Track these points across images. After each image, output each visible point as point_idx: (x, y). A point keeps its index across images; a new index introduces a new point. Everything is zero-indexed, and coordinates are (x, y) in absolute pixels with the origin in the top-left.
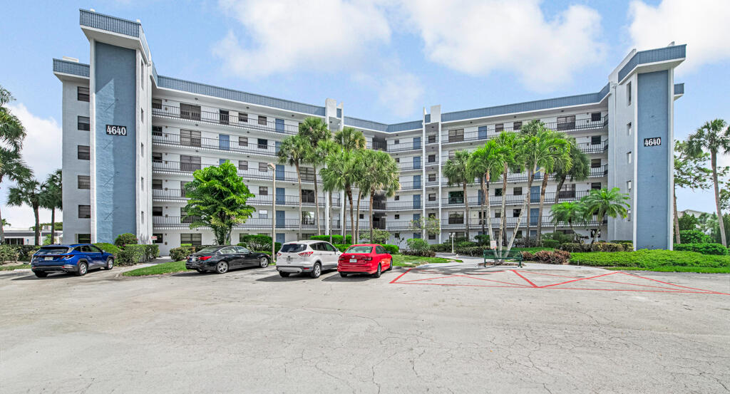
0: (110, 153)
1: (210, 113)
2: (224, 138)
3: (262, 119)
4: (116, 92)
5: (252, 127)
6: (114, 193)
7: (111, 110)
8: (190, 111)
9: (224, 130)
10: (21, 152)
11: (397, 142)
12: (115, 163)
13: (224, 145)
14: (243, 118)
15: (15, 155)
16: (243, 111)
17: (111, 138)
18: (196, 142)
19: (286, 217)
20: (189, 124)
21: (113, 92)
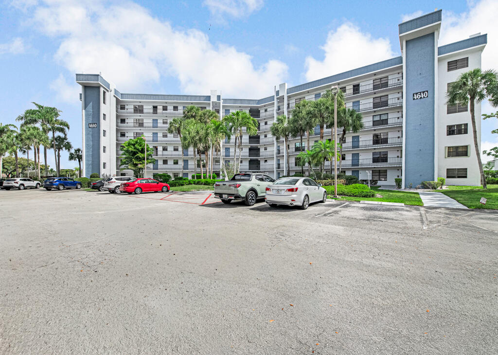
0: (90, 136)
1: (148, 108)
2: (155, 121)
3: (176, 108)
4: (93, 108)
5: (170, 114)
6: (92, 155)
7: (91, 117)
8: (139, 110)
9: (155, 117)
10: (67, 137)
11: (266, 110)
12: (93, 141)
13: (155, 125)
14: (165, 108)
15: (65, 139)
16: (165, 105)
17: (91, 129)
18: (141, 125)
19: (189, 163)
20: (138, 116)
21: (91, 108)
